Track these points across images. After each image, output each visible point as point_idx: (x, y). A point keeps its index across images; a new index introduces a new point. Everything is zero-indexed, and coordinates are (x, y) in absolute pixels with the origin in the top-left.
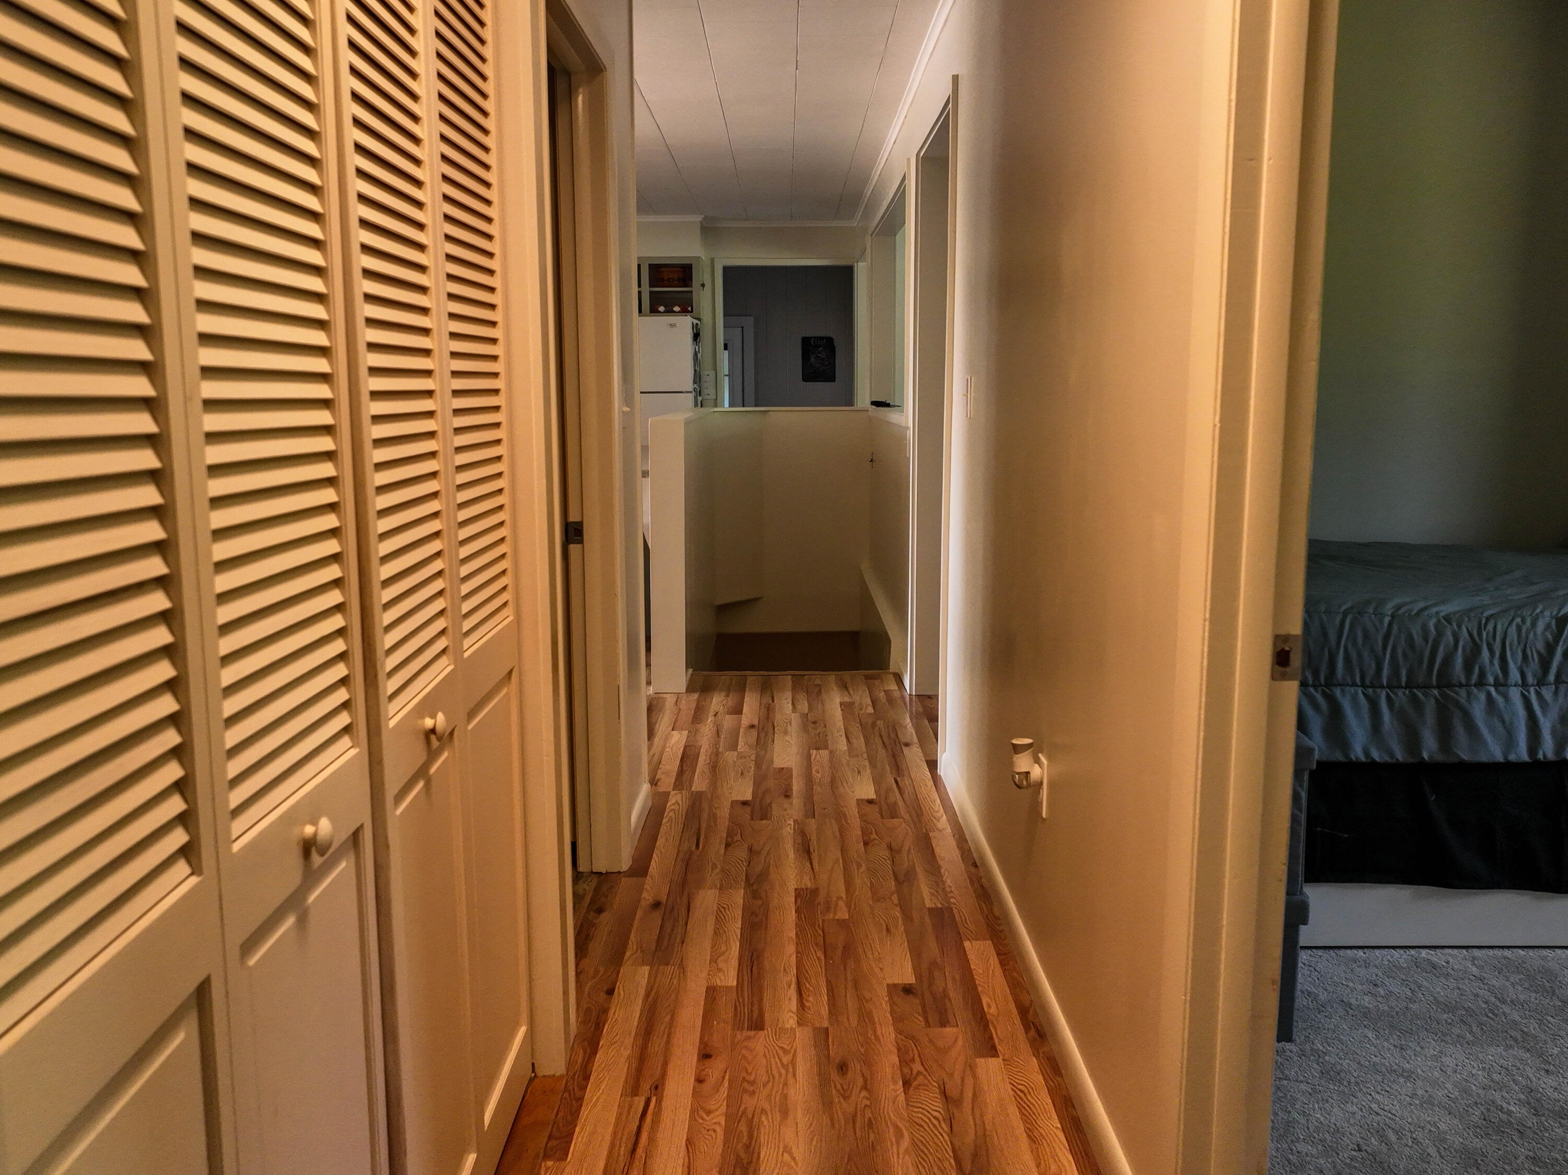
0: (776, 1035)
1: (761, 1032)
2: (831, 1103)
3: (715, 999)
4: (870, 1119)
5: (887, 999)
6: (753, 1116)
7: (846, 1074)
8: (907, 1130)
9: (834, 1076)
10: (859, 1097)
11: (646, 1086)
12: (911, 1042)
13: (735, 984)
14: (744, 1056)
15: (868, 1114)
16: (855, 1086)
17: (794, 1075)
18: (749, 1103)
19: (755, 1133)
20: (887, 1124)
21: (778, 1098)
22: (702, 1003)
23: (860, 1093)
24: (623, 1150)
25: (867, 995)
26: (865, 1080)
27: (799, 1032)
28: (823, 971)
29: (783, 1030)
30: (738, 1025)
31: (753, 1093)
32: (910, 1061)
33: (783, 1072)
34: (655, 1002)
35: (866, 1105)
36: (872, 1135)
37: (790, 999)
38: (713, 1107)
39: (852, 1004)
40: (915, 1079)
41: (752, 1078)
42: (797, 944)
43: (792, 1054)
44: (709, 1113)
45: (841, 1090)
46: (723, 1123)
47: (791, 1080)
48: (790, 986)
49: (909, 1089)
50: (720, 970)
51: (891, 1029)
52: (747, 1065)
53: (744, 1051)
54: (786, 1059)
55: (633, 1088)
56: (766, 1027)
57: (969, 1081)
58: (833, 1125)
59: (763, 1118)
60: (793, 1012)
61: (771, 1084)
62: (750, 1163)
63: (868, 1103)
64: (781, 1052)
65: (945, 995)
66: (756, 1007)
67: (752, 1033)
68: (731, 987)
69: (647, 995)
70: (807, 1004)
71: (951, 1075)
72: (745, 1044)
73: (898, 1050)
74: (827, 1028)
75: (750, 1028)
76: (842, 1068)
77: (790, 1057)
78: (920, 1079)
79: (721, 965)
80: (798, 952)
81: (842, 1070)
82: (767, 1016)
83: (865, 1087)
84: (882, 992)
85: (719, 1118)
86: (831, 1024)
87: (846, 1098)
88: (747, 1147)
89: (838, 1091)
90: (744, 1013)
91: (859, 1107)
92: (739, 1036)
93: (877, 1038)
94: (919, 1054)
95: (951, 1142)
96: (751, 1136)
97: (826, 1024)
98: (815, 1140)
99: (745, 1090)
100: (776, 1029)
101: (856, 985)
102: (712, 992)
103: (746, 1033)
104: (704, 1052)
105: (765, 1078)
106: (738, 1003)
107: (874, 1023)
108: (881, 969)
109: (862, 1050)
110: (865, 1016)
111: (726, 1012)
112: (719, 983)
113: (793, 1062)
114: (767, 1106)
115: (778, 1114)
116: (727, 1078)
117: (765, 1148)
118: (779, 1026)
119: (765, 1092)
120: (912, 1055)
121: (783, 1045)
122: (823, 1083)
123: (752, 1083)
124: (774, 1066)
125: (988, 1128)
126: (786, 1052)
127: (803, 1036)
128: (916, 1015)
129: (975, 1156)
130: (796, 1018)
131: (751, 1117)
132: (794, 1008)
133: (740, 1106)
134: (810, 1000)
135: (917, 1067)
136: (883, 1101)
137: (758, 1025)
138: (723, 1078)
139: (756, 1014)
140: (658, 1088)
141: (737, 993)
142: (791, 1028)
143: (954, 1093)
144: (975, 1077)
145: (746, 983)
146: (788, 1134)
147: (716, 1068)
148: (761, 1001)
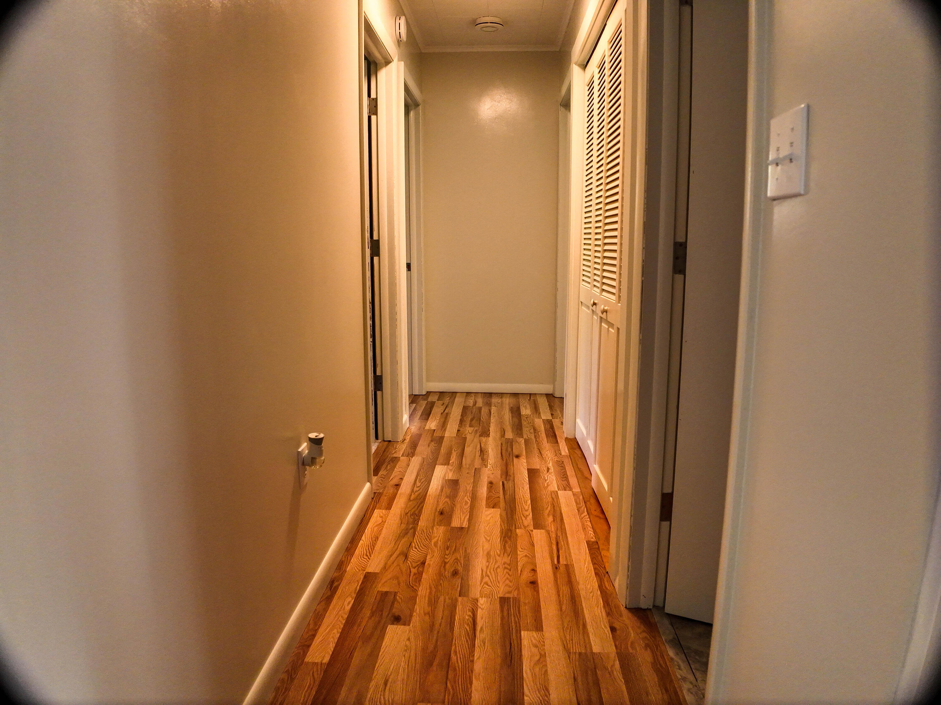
0: (492, 593)
1: (502, 596)
2: (465, 557)
3: (535, 621)
4: (447, 549)
5: (415, 614)
6: (504, 554)
7: (454, 570)
8: (431, 545)
9: (460, 569)
10: (450, 559)
11: (562, 569)
12: (411, 584)
13: (522, 633)
14: (511, 582)
15: (447, 552)
16: (451, 563)
17: (482, 570)
18: (507, 559)
19: (502, 547)
20: (440, 548)
21: (492, 560)
22: (543, 618)
23: (449, 561)
24: (562, 543)
25: (427, 618)
26: (445, 566)
27: (478, 595)
28: (454, 640)
29: (487, 596)
30: (517, 601)
31: (504, 564)
32: (416, 574)
33: (488, 573)
34: (577, 623)
35: (447, 555)
36: (448, 544)
37: (482, 618)
38: (524, 558)
39: (439, 613)
40: (417, 565)
41: (506, 570)
42: (472, 672)
43: (483, 582)
44: (526, 556)
45: (458, 562)
46: (518, 552)
47: (485, 569)
48: (482, 628)
49: (424, 560)
50: (536, 646)
51: (419, 593)
52: (509, 577)
53: (511, 584)
54: (486, 579)
55: (569, 568)
56: (498, 599)
57: (389, 563)
58: (466, 548)
59: (499, 553)
60: (480, 607)
61: (495, 568)
62: (504, 537)
63: (446, 556)
64: (490, 584)
65: (373, 614)
66: (505, 614)
67: (507, 596)
68: (524, 630)
69: (584, 626)
70: (470, 613)
71: (398, 565)
72: (511, 589)
73: (420, 580)
74: (459, 596)
75: (509, 598)
76: (455, 573)
77: (484, 580)
78: (414, 565)
79: (534, 650)
80: (472, 661)
81: (456, 572)
82: (498, 606)
83: (446, 563)
84: (416, 619)
85: (521, 554)
86: (457, 600)
87: (457, 559)
88: (506, 542)
89: (460, 562)
90: (513, 609)
91: (451, 555)
92: (515, 594)
93: (430, 588)
94: (409, 577)
95: (414, 539)
96: (505, 546)
97: (460, 599)
98: (475, 543)
99: (509, 565)
100: (492, 597)
101: (432, 626)
102: (538, 627)
103: (511, 596)
104: (535, 585)
105: (499, 570)
106: (519, 617)
107: (429, 598)
108: (409, 639)
109: (441, 582)
110: (433, 602)
111: (526, 610)
112: (534, 633)
113: (482, 578)
114: (498, 558)
115: (492, 554)
116: (519, 572)
117: (498, 541)
118: (490, 599)
119: (498, 564)
120: (414, 577)
121: (488, 587)
122: (467, 567)
123: (505, 568)
124: (494, 576)
125: (394, 543)
126: (486, 583)
127: (475, 591)
128: (400, 600)
129: (406, 534)
130: (479, 604)
131: (505, 554)
132: (479, 611)
133: (511, 558)
134: (467, 616)
135: (414, 571)
136: (439, 556)
137: (504, 601)
138: (521, 571)
139: (506, 608)
140: (556, 568)
141: (520, 624)
142: (482, 597)
143: (402, 558)
144: (386, 564)
145: (514, 631)
146: (487, 546)
147: (526, 576)
148: (502, 618)
